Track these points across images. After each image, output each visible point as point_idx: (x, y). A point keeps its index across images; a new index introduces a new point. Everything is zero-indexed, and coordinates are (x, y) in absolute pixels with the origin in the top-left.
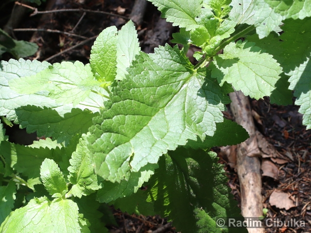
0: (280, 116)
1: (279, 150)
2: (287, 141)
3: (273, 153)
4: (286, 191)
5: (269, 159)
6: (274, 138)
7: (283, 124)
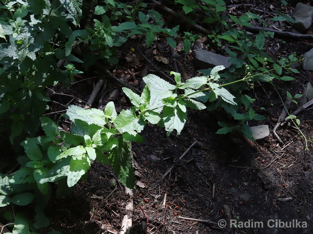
0: (144, 156)
1: (142, 168)
2: (145, 166)
3: (139, 168)
4: (143, 182)
5: (138, 170)
6: (140, 163)
7: (144, 159)
